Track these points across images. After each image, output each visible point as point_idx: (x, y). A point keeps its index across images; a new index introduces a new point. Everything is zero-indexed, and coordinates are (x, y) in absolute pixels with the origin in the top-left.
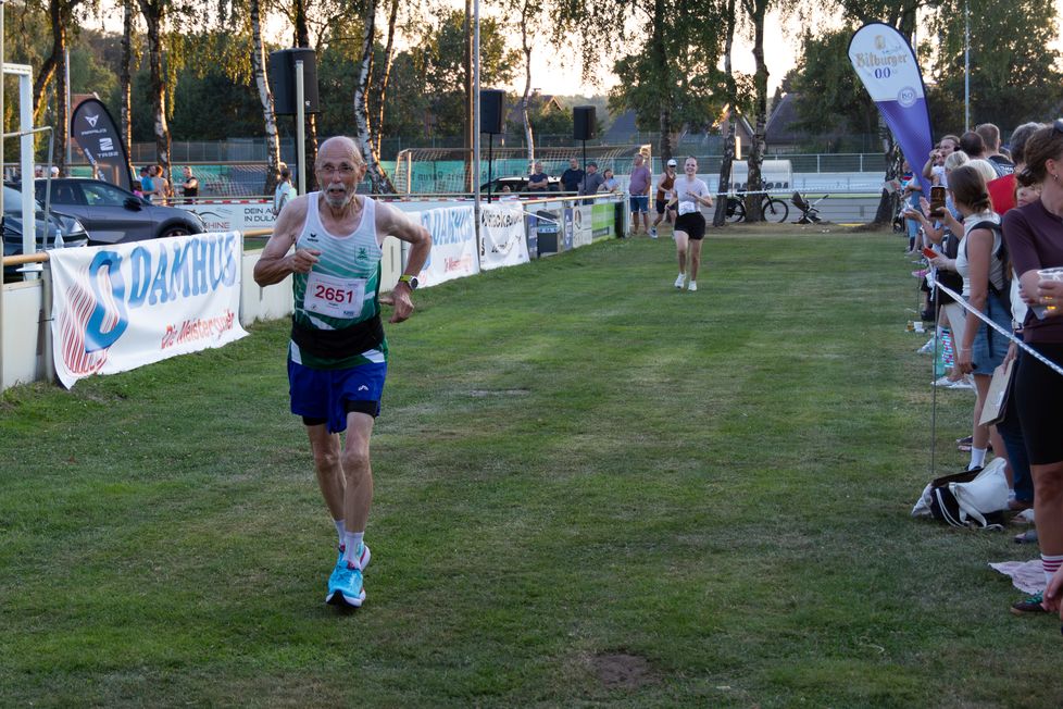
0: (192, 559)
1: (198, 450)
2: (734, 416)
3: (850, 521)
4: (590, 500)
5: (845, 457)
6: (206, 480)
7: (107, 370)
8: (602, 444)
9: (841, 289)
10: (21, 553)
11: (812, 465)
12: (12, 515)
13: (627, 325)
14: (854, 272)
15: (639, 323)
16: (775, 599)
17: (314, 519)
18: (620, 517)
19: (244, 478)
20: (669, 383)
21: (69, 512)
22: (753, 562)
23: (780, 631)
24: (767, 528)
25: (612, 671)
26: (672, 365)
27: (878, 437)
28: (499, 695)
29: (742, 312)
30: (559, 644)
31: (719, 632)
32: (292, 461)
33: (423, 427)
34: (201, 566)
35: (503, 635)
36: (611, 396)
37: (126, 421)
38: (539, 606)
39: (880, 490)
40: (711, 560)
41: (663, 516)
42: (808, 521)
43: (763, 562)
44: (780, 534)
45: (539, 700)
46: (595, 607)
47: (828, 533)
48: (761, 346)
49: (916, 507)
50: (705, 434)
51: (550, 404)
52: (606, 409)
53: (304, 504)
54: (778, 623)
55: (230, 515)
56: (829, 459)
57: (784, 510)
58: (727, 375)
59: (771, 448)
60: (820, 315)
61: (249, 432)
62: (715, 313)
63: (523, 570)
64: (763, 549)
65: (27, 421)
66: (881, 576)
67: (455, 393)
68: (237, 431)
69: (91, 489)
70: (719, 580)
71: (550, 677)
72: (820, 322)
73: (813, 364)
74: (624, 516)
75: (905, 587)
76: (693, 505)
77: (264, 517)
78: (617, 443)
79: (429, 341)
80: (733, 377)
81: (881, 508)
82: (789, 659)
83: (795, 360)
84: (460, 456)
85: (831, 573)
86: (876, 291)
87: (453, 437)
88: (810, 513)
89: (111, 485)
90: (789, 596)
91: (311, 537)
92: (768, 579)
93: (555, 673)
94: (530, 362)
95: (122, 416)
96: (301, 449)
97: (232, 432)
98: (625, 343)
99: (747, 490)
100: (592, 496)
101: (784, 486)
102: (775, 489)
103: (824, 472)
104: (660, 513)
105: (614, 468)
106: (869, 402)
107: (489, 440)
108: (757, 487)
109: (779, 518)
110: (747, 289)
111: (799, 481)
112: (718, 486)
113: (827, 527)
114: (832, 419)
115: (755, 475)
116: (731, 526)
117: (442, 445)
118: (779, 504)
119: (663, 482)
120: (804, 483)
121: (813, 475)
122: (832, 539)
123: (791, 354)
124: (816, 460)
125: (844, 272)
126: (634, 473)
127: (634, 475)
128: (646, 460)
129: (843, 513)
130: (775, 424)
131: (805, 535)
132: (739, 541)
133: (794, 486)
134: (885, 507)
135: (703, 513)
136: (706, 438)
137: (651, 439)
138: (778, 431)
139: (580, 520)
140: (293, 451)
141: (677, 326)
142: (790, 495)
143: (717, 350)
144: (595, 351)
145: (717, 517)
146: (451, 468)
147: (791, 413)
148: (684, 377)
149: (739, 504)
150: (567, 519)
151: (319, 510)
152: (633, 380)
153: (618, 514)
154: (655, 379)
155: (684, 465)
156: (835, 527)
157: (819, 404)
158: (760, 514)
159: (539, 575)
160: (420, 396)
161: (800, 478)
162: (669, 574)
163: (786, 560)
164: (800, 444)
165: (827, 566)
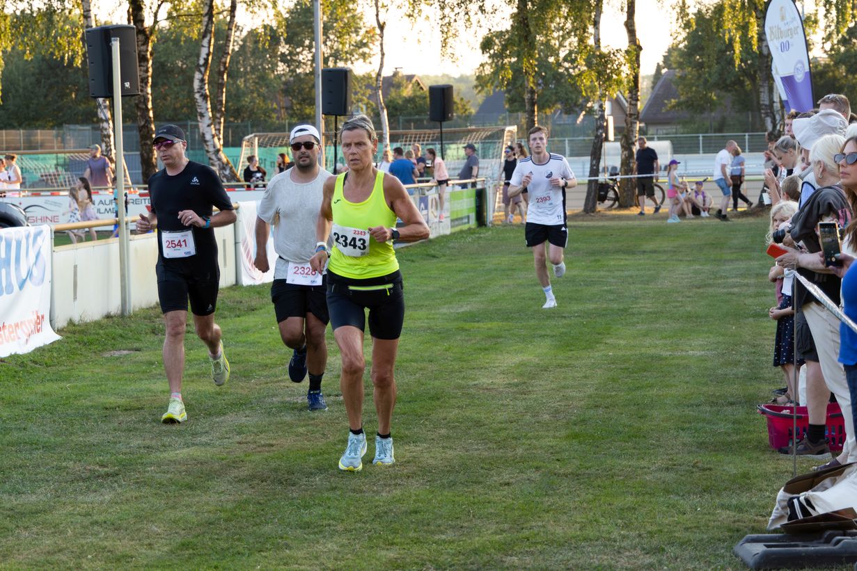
2: (583, 421)
3: (698, 536)
4: (413, 518)
5: (700, 465)
9: (715, 279)
11: (664, 475)
13: (478, 322)
14: (732, 261)
15: (491, 319)
17: (106, 543)
18: (443, 537)
19: (33, 498)
20: (517, 385)
24: (605, 546)
26: (522, 364)
27: (737, 442)
29: (605, 306)
32: (89, 478)
33: (238, 438)
36: (453, 401)
39: (734, 502)
41: (492, 533)
42: (652, 537)
44: (619, 552)
47: (672, 551)
49: (772, 517)
50: (549, 442)
52: (445, 414)
53: (96, 528)
55: (11, 541)
56: (683, 468)
57: (626, 526)
58: (581, 375)
59: (619, 456)
60: (689, 308)
61: (47, 447)
62: (575, 307)
67: (279, 399)
68: (34, 445)
72: (688, 317)
73: (676, 361)
74: (449, 535)
76: (527, 521)
77: (48, 543)
78: (450, 454)
79: (258, 342)
80: (585, 377)
81: (734, 522)
83: (660, 358)
84: (276, 470)
86: (752, 281)
87: (274, 448)
88: (655, 528)
96: (102, 466)
97: (28, 447)
98: (474, 341)
99: (588, 503)
100: (416, 512)
101: (630, 499)
102: (619, 502)
103: (675, 482)
104: (489, 532)
105: (445, 481)
106: (732, 404)
107: (311, 451)
108: (600, 500)
109: (620, 535)
110: (612, 280)
111: (647, 493)
112: (556, 498)
113: (672, 544)
114: (690, 422)
115: (599, 486)
116: (567, 544)
117: (257, 458)
118: (622, 519)
119: (496, 496)
120: (652, 494)
121: (663, 486)
122: (676, 558)
123: (652, 351)
124: (667, 469)
125: (720, 261)
126: (467, 486)
127: (466, 489)
128: (482, 471)
129: (691, 528)
130: (627, 429)
131: (647, 553)
132: (573, 561)
133: (640, 499)
134: (738, 521)
135: (536, 530)
136: (549, 446)
137: (489, 448)
138: (629, 437)
139: (398, 540)
140: (91, 467)
141: (532, 322)
142: (634, 509)
143: (573, 348)
144: (439, 350)
145: (552, 534)
146: (265, 483)
147: (645, 416)
148: (533, 378)
149: (578, 520)
150: (386, 540)
151: (110, 534)
152: (476, 382)
153: (442, 533)
154: (500, 380)
155: (521, 476)
156: (682, 544)
157: (677, 406)
158: (599, 531)
160: (240, 404)
161: (648, 489)
164: (652, 451)
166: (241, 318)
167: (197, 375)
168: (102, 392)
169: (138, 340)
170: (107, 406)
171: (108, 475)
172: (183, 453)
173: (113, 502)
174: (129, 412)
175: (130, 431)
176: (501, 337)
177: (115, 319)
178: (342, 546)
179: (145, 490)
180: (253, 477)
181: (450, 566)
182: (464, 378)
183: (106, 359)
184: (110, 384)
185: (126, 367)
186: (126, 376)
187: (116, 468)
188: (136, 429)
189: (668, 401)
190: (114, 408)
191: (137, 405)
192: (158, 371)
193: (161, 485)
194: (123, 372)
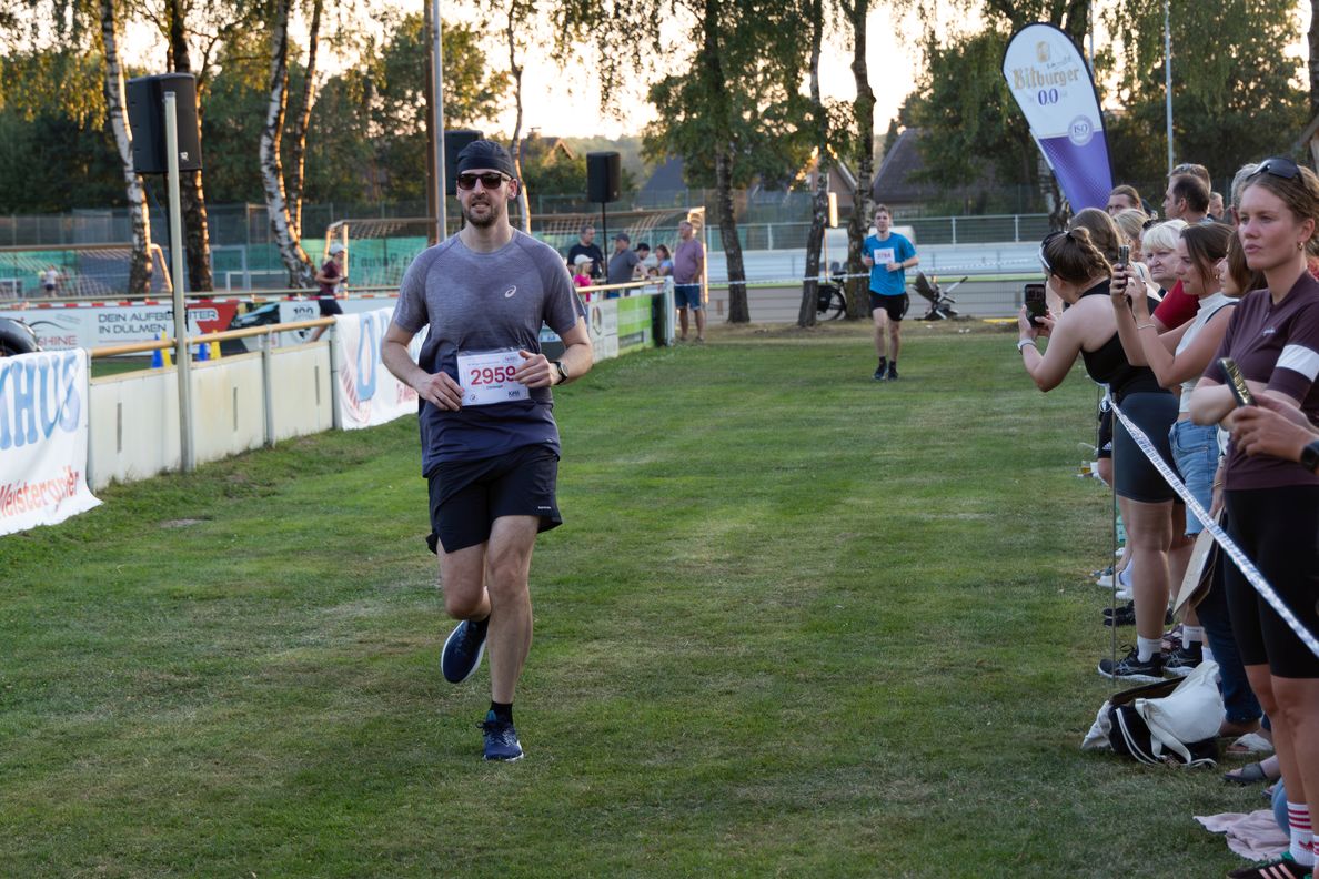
0: (10, 843)
1: (23, 677)
2: (824, 607)
3: (991, 758)
4: (608, 738)
5: (986, 665)
6: (34, 723)
8: (626, 656)
9: (986, 415)
11: (938, 678)
13: (668, 476)
14: (1006, 390)
15: (687, 473)
17: (196, 776)
18: (652, 763)
19: (91, 718)
20: (729, 561)
22: (849, 825)
24: (870, 772)
26: (732, 534)
27: (1034, 634)
29: (839, 452)
32: (163, 691)
33: (360, 635)
34: (22, 852)
36: (643, 583)
39: (1036, 713)
40: (785, 823)
41: (716, 758)
42: (930, 760)
43: (861, 823)
44: (887, 781)
47: (958, 778)
48: (868, 503)
49: (1089, 736)
50: (780, 636)
51: (552, 596)
52: (635, 602)
53: (181, 757)
55: (68, 774)
56: (963, 668)
57: (894, 746)
58: (815, 546)
59: (877, 654)
60: (954, 455)
61: (100, 650)
62: (798, 456)
63: (506, 845)
64: (862, 804)
66: (1036, 839)
67: (409, 583)
68: (82, 648)
70: (796, 853)
72: (954, 466)
73: (944, 527)
74: (659, 761)
75: (1071, 855)
76: (760, 742)
77: (119, 776)
78: (649, 653)
79: (372, 507)
80: (823, 550)
81: (1038, 739)
83: (917, 523)
84: (415, 678)
85: (961, 837)
86: (1036, 418)
87: (409, 649)
88: (933, 749)
91: (190, 805)
92: (868, 848)
96: (178, 673)
97: (74, 650)
98: (665, 503)
99: (840, 717)
100: (611, 731)
101: (897, 710)
102: (882, 715)
103: (955, 688)
104: (711, 756)
105: (645, 689)
106: (1022, 583)
108: (856, 713)
109: (886, 758)
110: (847, 419)
111: (918, 703)
112: (798, 712)
113: (958, 769)
114: (968, 609)
115: (853, 694)
116: (816, 771)
117: (388, 661)
118: (888, 737)
119: (716, 708)
120: (925, 705)
121: (938, 693)
122: (964, 787)
123: (910, 514)
124: (943, 671)
125: (990, 390)
126: (675, 696)
127: (674, 700)
128: (693, 676)
129: (980, 747)
130: (884, 619)
131: (925, 782)
132: (829, 794)
133: (909, 710)
134: (1043, 738)
135: (774, 753)
136: (781, 642)
137: (700, 645)
138: (888, 629)
139: (591, 768)
140: (165, 676)
141: (742, 476)
142: (903, 723)
143: (800, 511)
144: (619, 516)
145: (796, 758)
146: (401, 695)
147: (907, 602)
148: (751, 552)
149: (828, 739)
150: (573, 768)
151: (201, 763)
152: (675, 558)
153: (649, 758)
154: (708, 555)
155: (748, 682)
156: (970, 769)
157: (949, 587)
158: (859, 753)
159: (530, 852)
160: (358, 589)
161: (919, 698)
162: (722, 845)
163: (896, 820)
164: (920, 648)
165: (957, 827)
166: (345, 474)
167: (293, 551)
168: (165, 576)
169: (206, 504)
170: (176, 594)
171: (188, 686)
172: (285, 656)
173: (200, 723)
174: (207, 603)
175: (211, 627)
176: (702, 496)
177: (173, 477)
178: (516, 776)
179: (242, 706)
180: (387, 687)
181: (663, 802)
183: (166, 530)
184: (176, 564)
185: (196, 541)
186: (197, 553)
187: (199, 677)
188: (221, 625)
189: (936, 579)
190: (185, 598)
191: (216, 592)
192: (240, 547)
193: (262, 699)
194: (191, 549)
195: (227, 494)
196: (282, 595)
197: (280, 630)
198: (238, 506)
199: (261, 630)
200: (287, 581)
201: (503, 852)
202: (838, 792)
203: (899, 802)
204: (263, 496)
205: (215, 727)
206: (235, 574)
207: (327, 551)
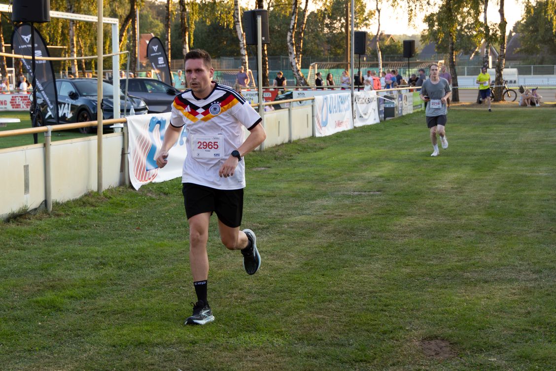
2: (492, 207)
4: (416, 253)
5: (554, 230)
7: (158, 180)
8: (421, 222)
9: (547, 137)
10: (111, 280)
11: (536, 234)
12: (106, 259)
16: (519, 309)
17: (268, 262)
18: (432, 262)
20: (457, 188)
21: (136, 257)
22: (506, 288)
23: (523, 327)
24: (513, 269)
25: (430, 349)
26: (458, 178)
28: (369, 362)
29: (494, 150)
30: (401, 333)
31: (489, 328)
33: (324, 212)
35: (370, 327)
36: (427, 196)
37: (167, 208)
38: (390, 312)
40: (482, 287)
41: (456, 262)
42: (535, 265)
43: (511, 288)
44: (520, 272)
45: (391, 365)
46: (420, 313)
47: (546, 272)
48: (506, 168)
50: (476, 217)
51: (393, 199)
52: (423, 202)
54: (521, 323)
55: (222, 259)
56: (545, 231)
57: (521, 259)
58: (488, 184)
59: (513, 224)
60: (536, 152)
62: (479, 150)
63: (380, 291)
64: (511, 281)
65: (115, 207)
67: (342, 193)
69: (148, 245)
70: (487, 298)
71: (397, 352)
72: (537, 156)
74: (434, 262)
76: (472, 256)
78: (429, 221)
79: (327, 165)
80: (490, 185)
82: (528, 343)
83: (526, 177)
84: (345, 228)
85: (549, 295)
87: (342, 217)
88: (536, 261)
89: (160, 242)
90: (526, 308)
91: (266, 272)
92: (516, 298)
93: (399, 350)
94: (381, 177)
95: (165, 205)
96: (260, 224)
98: (432, 166)
99: (501, 247)
100: (417, 250)
101: (521, 246)
102: (516, 248)
103: (543, 238)
105: (429, 235)
107: (360, 219)
108: (507, 246)
109: (519, 263)
110: (496, 137)
111: (529, 243)
112: (485, 245)
113: (546, 269)
114: (545, 209)
115: (505, 239)
116: (493, 268)
117: (335, 221)
118: (519, 256)
119: (455, 243)
120: (532, 244)
121: (537, 240)
122: (548, 276)
123: (521, 173)
124: (538, 232)
125: (548, 128)
126: (439, 238)
128: (446, 230)
130: (515, 211)
131: (534, 273)
132: (498, 276)
133: (526, 246)
135: (477, 260)
136: (477, 219)
137: (448, 219)
138: (516, 215)
139: (410, 264)
141: (460, 157)
142: (524, 251)
143: (482, 170)
144: (416, 170)
145: (485, 262)
146: (340, 234)
147: (523, 205)
148: (464, 185)
149: (497, 256)
150: (404, 263)
151: (269, 257)
152: (437, 187)
154: (449, 186)
155: (466, 233)
156: (550, 269)
157: (538, 200)
158: (509, 262)
159: (389, 294)
160: (323, 195)
161: (530, 241)
162: (460, 295)
163: (524, 288)
164: (529, 222)
165: (547, 291)
166: (317, 153)
167: (300, 180)
168: (255, 188)
169: (268, 162)
170: (259, 195)
171: (263, 228)
172: (298, 218)
173: (268, 242)
174: (270, 198)
175: (271, 207)
176: (445, 164)
177: (257, 153)
178: (383, 266)
179: (283, 236)
180: (335, 231)
181: (437, 277)
182: (430, 184)
183: (255, 172)
184: (258, 184)
185: (265, 176)
186: (266, 180)
187: (267, 225)
188: (274, 206)
189: (533, 198)
190: (262, 196)
191: (273, 194)
192: (281, 178)
193: (290, 234)
194: (264, 178)
195: (276, 159)
196: (296, 196)
197: (295, 209)
198: (280, 163)
199: (289, 209)
200: (298, 191)
201: (380, 294)
202: (502, 276)
203: (524, 281)
204: (289, 160)
205: (274, 244)
206: (279, 188)
207: (311, 181)
